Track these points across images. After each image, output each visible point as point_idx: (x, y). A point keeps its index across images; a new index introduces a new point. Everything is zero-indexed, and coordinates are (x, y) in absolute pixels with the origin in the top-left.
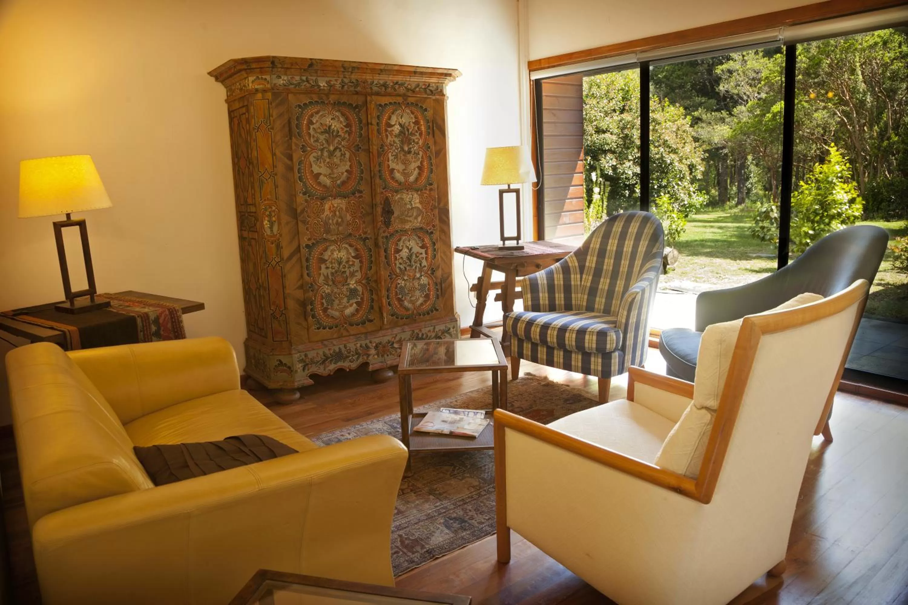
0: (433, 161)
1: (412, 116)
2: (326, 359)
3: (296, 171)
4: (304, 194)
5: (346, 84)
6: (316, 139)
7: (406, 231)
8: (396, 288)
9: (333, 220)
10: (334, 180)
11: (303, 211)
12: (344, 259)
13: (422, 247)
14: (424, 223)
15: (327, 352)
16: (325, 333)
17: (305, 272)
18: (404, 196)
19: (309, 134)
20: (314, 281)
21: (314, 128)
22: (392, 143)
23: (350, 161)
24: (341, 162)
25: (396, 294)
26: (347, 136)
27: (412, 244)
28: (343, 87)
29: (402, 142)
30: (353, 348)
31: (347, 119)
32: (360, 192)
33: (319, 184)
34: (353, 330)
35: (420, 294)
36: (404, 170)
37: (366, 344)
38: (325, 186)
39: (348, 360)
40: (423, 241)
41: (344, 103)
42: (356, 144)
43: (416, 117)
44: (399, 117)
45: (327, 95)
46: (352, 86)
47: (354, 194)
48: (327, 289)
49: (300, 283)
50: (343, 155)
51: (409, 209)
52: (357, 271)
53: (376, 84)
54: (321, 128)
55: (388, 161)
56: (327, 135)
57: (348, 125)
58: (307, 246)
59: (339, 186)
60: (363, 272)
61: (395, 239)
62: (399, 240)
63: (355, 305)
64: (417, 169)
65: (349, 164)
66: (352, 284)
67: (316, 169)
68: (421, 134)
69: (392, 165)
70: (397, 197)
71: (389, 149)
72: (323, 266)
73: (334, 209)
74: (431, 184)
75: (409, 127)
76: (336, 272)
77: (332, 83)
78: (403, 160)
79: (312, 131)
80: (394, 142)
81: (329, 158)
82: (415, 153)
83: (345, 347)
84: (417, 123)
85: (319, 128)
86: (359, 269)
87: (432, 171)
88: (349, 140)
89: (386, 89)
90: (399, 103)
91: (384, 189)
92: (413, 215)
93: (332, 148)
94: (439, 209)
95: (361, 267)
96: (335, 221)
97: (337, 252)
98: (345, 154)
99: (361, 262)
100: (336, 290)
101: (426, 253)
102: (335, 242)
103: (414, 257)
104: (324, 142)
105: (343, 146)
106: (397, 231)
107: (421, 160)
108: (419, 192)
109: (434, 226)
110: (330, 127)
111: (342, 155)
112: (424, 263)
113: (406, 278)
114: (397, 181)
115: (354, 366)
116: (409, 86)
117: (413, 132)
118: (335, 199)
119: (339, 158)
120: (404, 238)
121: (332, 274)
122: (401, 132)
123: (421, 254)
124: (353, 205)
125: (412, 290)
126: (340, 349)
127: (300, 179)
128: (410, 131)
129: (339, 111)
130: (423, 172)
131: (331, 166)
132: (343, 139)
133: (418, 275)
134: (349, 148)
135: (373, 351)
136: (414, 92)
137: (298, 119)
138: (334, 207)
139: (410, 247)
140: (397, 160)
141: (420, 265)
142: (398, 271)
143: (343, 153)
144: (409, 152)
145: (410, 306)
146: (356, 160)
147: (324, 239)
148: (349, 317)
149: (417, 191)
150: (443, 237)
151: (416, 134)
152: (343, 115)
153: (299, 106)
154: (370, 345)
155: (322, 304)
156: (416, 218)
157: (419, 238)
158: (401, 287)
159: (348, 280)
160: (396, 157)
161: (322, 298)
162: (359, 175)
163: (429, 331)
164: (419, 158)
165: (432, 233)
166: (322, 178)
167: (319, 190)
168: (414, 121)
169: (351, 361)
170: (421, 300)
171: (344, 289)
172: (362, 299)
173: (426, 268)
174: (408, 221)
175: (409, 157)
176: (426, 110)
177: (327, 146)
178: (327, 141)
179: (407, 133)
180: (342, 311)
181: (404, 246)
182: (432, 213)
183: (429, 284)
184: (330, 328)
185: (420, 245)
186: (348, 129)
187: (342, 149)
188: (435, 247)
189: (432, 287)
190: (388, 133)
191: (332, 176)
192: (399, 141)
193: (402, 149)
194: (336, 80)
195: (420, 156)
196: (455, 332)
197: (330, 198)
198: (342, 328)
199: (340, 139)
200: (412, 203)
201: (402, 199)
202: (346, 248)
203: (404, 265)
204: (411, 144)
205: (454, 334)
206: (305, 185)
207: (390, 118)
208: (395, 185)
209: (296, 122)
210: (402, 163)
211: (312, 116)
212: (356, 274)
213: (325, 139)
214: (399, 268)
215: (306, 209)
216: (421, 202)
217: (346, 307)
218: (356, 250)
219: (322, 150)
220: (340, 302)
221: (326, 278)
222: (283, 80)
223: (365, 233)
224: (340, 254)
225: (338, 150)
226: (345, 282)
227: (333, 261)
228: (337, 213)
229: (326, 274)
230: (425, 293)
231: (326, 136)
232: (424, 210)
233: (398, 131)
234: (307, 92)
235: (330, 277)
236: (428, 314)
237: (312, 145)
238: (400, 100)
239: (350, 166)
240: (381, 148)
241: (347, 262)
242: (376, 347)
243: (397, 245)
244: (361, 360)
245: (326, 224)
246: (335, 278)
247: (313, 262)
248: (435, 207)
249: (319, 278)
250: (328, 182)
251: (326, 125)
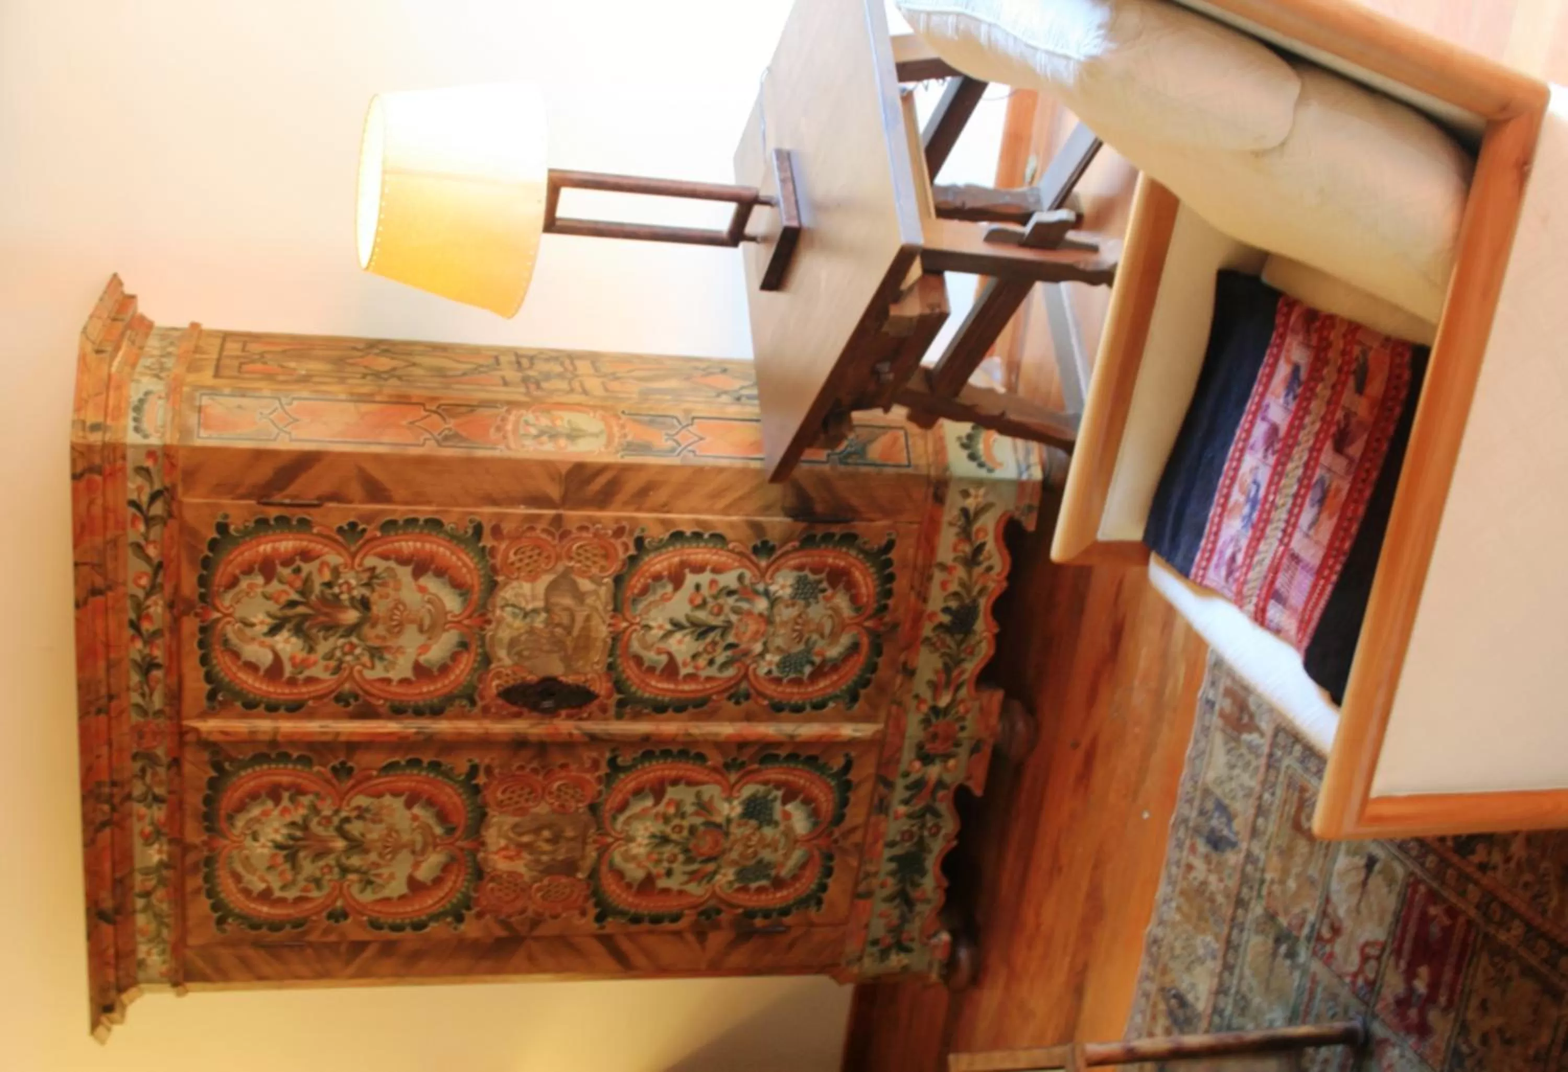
0: (399, 511)
1: (244, 584)
2: (905, 899)
3: (395, 935)
4: (460, 919)
5: (149, 788)
6: (312, 886)
7: (616, 637)
8: (778, 681)
9: (544, 853)
10: (431, 843)
11: (505, 924)
12: (657, 827)
13: (677, 581)
14: (603, 569)
15: (886, 892)
16: (836, 890)
17: (667, 925)
18: (505, 634)
19: (299, 900)
20: (694, 907)
21: (284, 888)
22: (333, 663)
23: (379, 795)
24: (381, 821)
25: (797, 682)
26: (306, 800)
27: (658, 619)
28: (157, 799)
29: (330, 628)
30: (905, 825)
31: (254, 796)
32: (474, 771)
33: (438, 881)
34: (856, 815)
35: (822, 602)
36: (421, 630)
37: (908, 788)
38: (446, 868)
39: (928, 841)
40: (657, 578)
41: (208, 801)
42: (329, 775)
43: (248, 571)
44: (249, 632)
45: (187, 848)
46: (155, 774)
47: (477, 790)
48: (726, 876)
49: (690, 937)
50: (362, 813)
51: (548, 623)
52: (698, 795)
53: (143, 695)
54: (281, 868)
55: (388, 681)
56: (302, 854)
57: (275, 794)
58: (600, 918)
59: (450, 831)
60: (706, 779)
61: (630, 672)
62: (638, 660)
63: (789, 807)
64: (423, 581)
65: (387, 799)
66: (729, 809)
67: (398, 887)
68: (306, 556)
69: (403, 668)
70: (504, 658)
71: (351, 677)
72: (662, 883)
73: (512, 847)
74: (478, 530)
75: (284, 599)
76: (686, 851)
77: (148, 829)
78: (389, 630)
79: (291, 894)
80: (329, 656)
81: (366, 851)
82: (368, 585)
83: (892, 844)
84: (267, 568)
85: (282, 874)
86: (694, 790)
87: (435, 524)
88: (317, 795)
89: (158, 666)
90: (203, 630)
91: (473, 703)
92: (567, 609)
93: (340, 844)
94: (565, 502)
95: (690, 783)
96: (547, 847)
97: (632, 845)
98: (358, 808)
99: (675, 782)
100: (734, 855)
101: (699, 569)
102: (604, 850)
103: (702, 615)
104: (321, 863)
105: (337, 812)
106: (611, 667)
107: (392, 564)
108: (500, 579)
109: (619, 532)
110: (279, 846)
111: (359, 817)
112: (729, 579)
113: (758, 648)
114: (455, 657)
115: (949, 825)
116: (144, 581)
117: (298, 584)
118: (483, 844)
119: (371, 825)
120: (635, 646)
121: (689, 860)
122: (298, 631)
123: (698, 587)
124: (508, 795)
125: (800, 629)
126: (892, 859)
127: (419, 926)
128: (295, 596)
129: (231, 818)
130: (432, 557)
131: (392, 848)
132: (315, 810)
133: (762, 605)
134: (342, 797)
135: (934, 771)
136: (160, 566)
137: (255, 927)
138: (506, 848)
139: (668, 627)
140: (387, 648)
141: (731, 593)
142: (730, 672)
143: (354, 814)
144: (364, 604)
145: (845, 640)
146: (378, 777)
147: (590, 877)
148: (816, 824)
149: (492, 587)
150: (660, 496)
151: (304, 574)
152: (241, 807)
153: (221, 921)
154: (913, 777)
155: (760, 890)
156: (580, 597)
157: (645, 591)
158: (782, 665)
159: (719, 819)
160: (376, 653)
161: (744, 889)
162: (424, 773)
163: (944, 585)
164: (388, 569)
165: (639, 542)
166: (425, 873)
167: (455, 882)
168: (260, 580)
169: (934, 835)
170: (842, 601)
171: (737, 831)
172: (778, 785)
173: (748, 575)
174: (586, 629)
175: (379, 608)
176: (222, 528)
177: (332, 856)
178: (318, 856)
179: (301, 609)
180: (793, 841)
181: (662, 645)
182: (575, 533)
183: (800, 568)
184: (829, 872)
185: (669, 588)
186: (286, 795)
187: (344, 814)
188: (688, 533)
189: (810, 557)
190: (301, 677)
191: (418, 847)
192: (326, 639)
193: (353, 629)
194: (141, 818)
195: (381, 565)
196: (982, 491)
197: (481, 855)
198: (841, 843)
199: (315, 820)
200: (530, 607)
201: (513, 643)
202: (627, 822)
203: (719, 649)
204: (336, 597)
205: (986, 494)
206: (435, 917)
207: (252, 667)
208: (466, 662)
209: (264, 930)
210: (399, 632)
211: (247, 892)
212: (706, 797)
213: (313, 861)
214: (724, 666)
215: (503, 917)
216: (533, 577)
217: (788, 833)
218: (638, 792)
219: (345, 870)
220: (769, 845)
221: (693, 876)
222: (149, 953)
223: (596, 765)
224: (639, 840)
225: (347, 827)
226: (721, 829)
227: (655, 856)
228: (526, 839)
229: (685, 878)
230: (825, 585)
231: (305, 858)
232: (560, 568)
233: (294, 640)
234: (180, 898)
235: (695, 867)
236: (890, 578)
237: (329, 895)
238: (190, 625)
239: (396, 794)
240: (347, 704)
241: (666, 819)
242: (926, 759)
243: (651, 670)
244: (944, 807)
245: (549, 870)
246: (702, 855)
247: (646, 906)
248: (558, 520)
249: (691, 895)
250: (432, 862)
251: (274, 856)
